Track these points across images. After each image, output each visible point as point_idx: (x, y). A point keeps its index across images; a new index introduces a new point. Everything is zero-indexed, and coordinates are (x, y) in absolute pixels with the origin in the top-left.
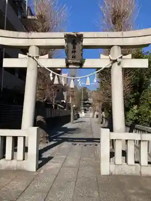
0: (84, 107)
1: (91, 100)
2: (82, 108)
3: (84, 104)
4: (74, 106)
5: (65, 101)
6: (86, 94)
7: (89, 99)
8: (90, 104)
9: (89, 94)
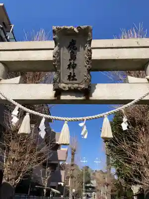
0: (86, 192)
1: (94, 183)
2: (84, 193)
3: (87, 188)
4: (74, 190)
5: (62, 184)
6: (88, 175)
7: (92, 182)
8: (93, 188)
9: (91, 175)
